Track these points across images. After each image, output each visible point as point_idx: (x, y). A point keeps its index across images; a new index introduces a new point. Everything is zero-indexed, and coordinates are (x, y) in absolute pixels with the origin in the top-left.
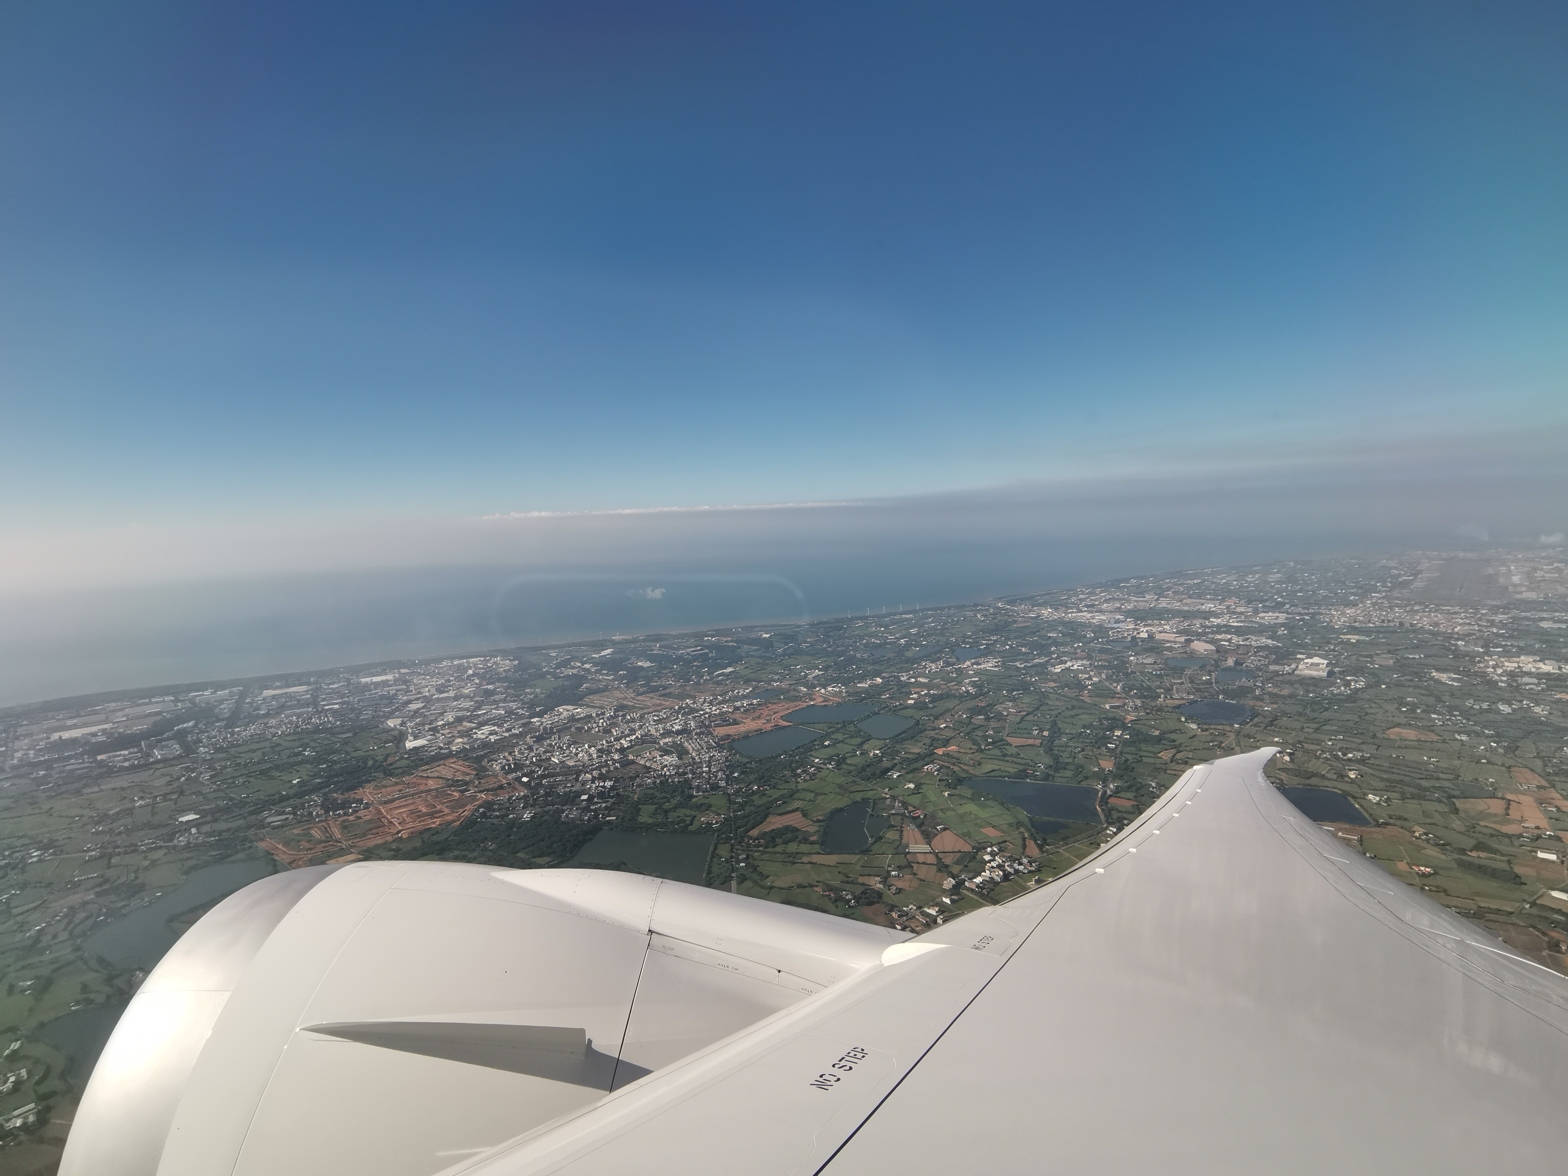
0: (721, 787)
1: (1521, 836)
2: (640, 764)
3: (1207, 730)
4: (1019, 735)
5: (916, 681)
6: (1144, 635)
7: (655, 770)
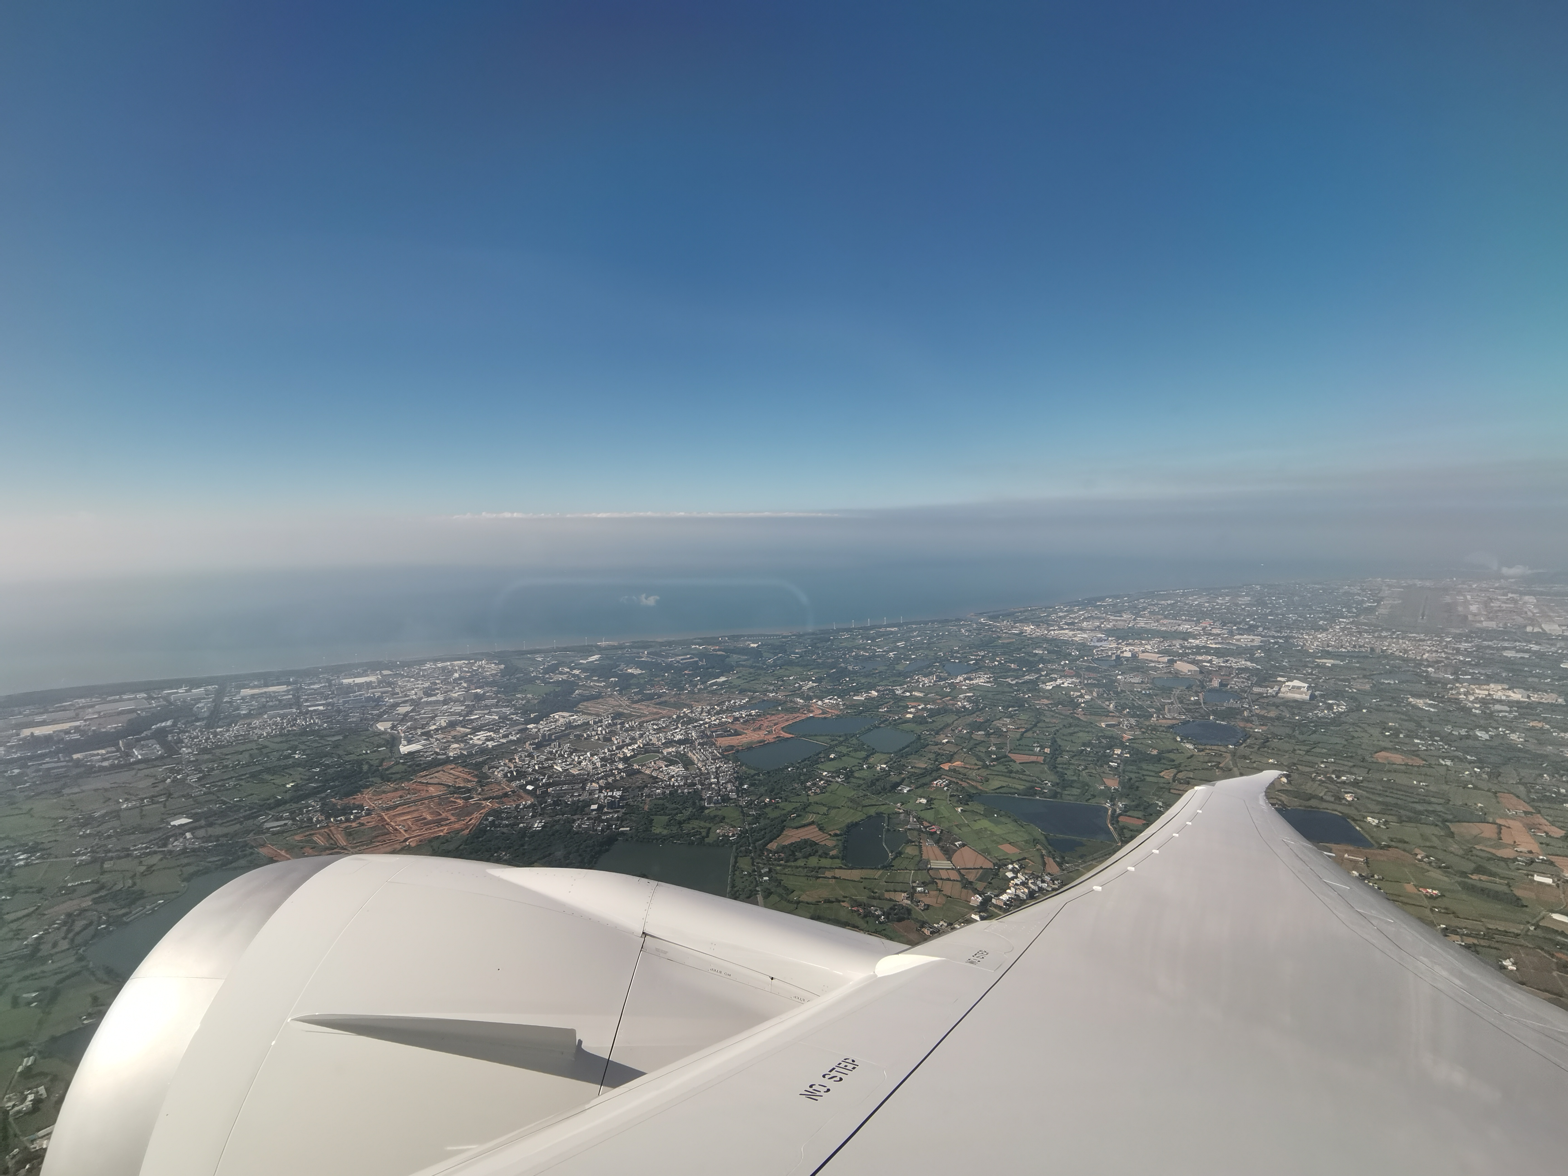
0: (732, 799)
1: (1515, 860)
2: (646, 774)
3: (1203, 750)
4: (1021, 752)
5: (911, 695)
6: (1129, 655)
7: (662, 781)
